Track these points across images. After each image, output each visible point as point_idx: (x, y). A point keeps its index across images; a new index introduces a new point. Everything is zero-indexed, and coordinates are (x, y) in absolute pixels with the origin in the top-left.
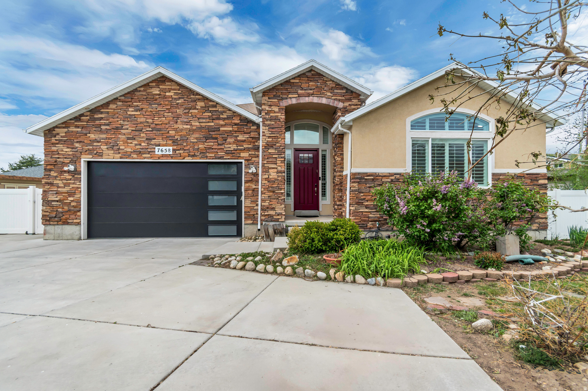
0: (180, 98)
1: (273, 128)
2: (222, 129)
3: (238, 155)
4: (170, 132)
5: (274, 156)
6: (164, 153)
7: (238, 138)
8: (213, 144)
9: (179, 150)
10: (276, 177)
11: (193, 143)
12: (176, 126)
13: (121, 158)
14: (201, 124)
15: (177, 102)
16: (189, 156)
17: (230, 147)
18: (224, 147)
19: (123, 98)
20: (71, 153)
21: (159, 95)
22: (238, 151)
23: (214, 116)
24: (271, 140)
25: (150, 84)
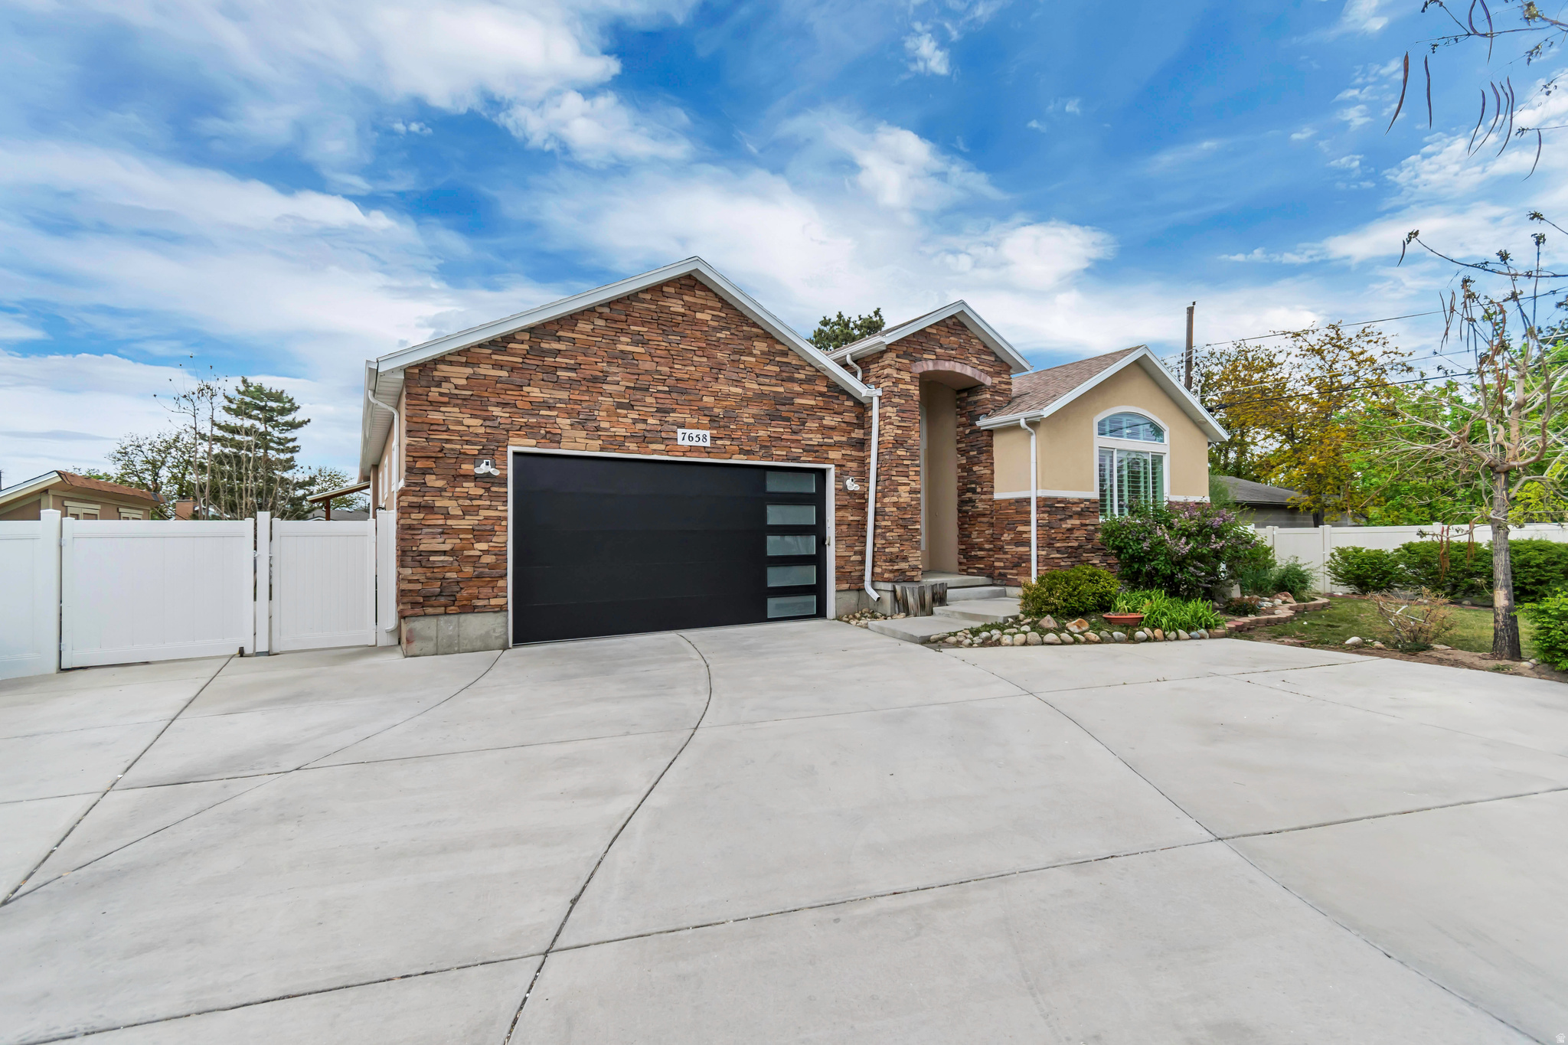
0: (723, 329)
1: (903, 411)
2: (798, 401)
3: (825, 455)
4: (705, 399)
5: (905, 462)
6: (693, 443)
7: (825, 422)
8: (782, 430)
9: (721, 438)
10: (909, 500)
11: (748, 424)
12: (716, 387)
13: (602, 449)
14: (762, 387)
15: (718, 335)
16: (742, 452)
17: (811, 439)
18: (801, 438)
19: (606, 310)
20: (482, 430)
21: (683, 315)
22: (824, 448)
23: (784, 374)
24: (900, 432)
25: (665, 289)
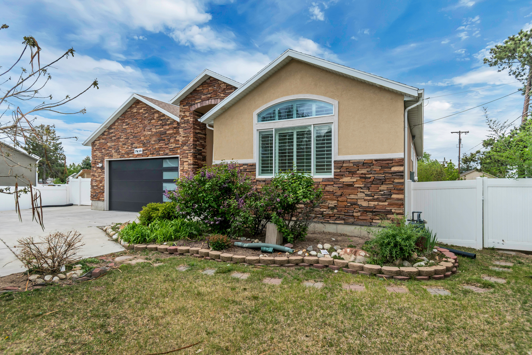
0: (146, 113)
1: (185, 130)
2: (167, 132)
3: (176, 152)
4: (142, 138)
5: (186, 152)
6: (138, 153)
7: (177, 138)
8: (162, 144)
9: (145, 150)
10: (187, 168)
11: (153, 144)
12: (144, 133)
13: (120, 158)
14: (157, 130)
15: (145, 116)
16: (151, 154)
17: (172, 146)
18: (168, 146)
19: (121, 117)
20: (101, 156)
21: (137, 112)
22: (176, 149)
23: (163, 123)
24: (184, 139)
25: (133, 106)
